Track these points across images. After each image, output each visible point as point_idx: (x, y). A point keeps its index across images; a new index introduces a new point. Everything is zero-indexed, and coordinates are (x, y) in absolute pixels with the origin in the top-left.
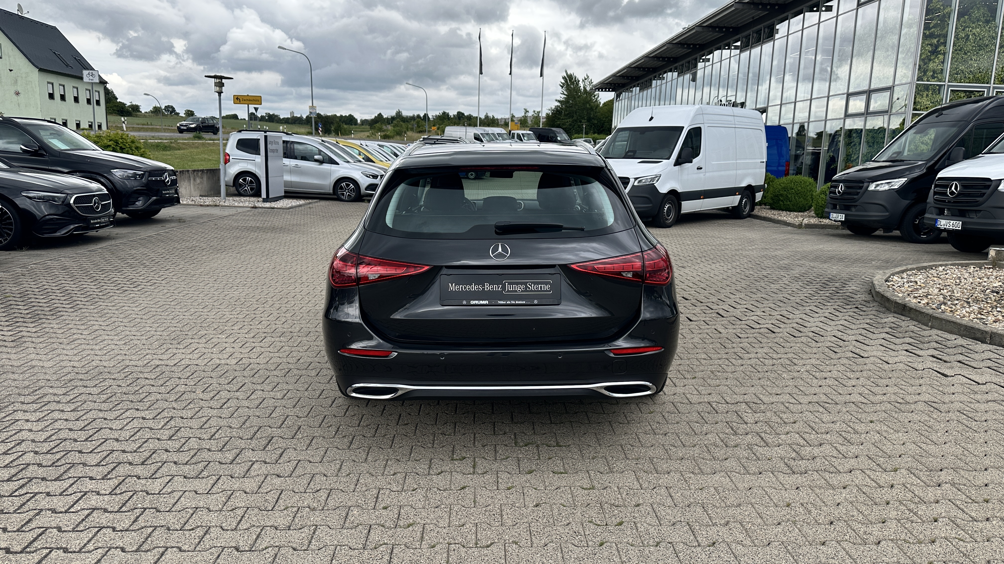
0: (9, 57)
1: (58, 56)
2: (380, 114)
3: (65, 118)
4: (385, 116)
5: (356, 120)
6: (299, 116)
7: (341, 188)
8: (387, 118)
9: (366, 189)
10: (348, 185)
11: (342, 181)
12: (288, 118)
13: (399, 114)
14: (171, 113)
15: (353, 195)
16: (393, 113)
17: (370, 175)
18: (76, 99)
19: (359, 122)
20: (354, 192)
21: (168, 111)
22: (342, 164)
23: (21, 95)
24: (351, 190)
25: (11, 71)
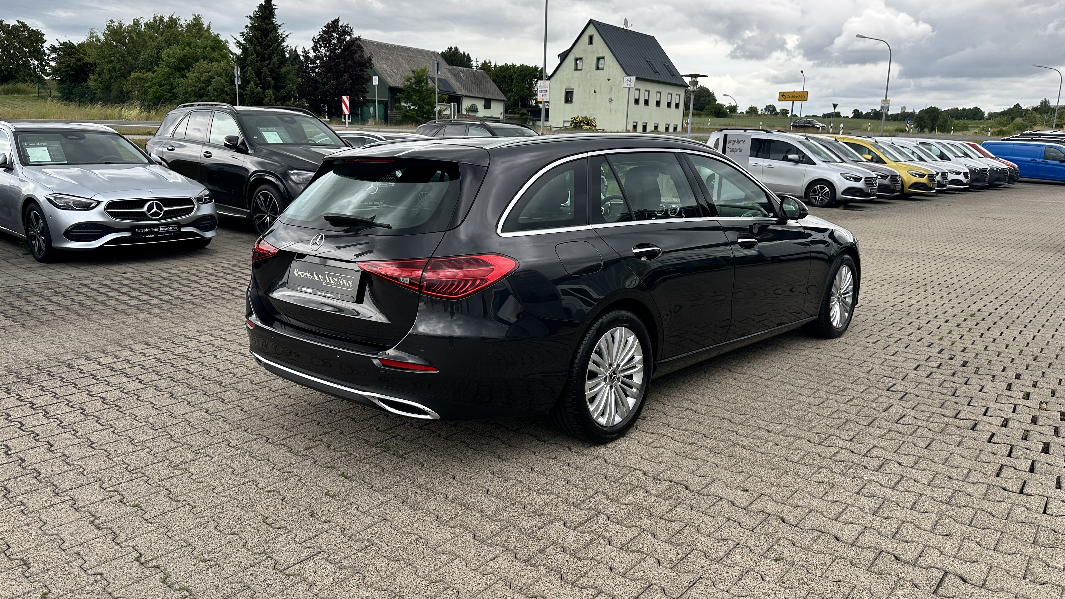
0: (609, 67)
1: (649, 64)
2: (1018, 105)
3: (646, 121)
4: (1024, 107)
5: (983, 113)
6: (910, 111)
7: (815, 191)
8: (1027, 111)
9: (843, 193)
10: (822, 188)
11: (816, 183)
12: (897, 115)
13: (1045, 104)
14: (771, 113)
15: (827, 199)
16: (1037, 103)
17: (851, 177)
18: (658, 104)
19: (986, 115)
20: (828, 196)
21: (769, 110)
22: (819, 164)
23: (614, 102)
24: (825, 194)
25: (609, 80)
